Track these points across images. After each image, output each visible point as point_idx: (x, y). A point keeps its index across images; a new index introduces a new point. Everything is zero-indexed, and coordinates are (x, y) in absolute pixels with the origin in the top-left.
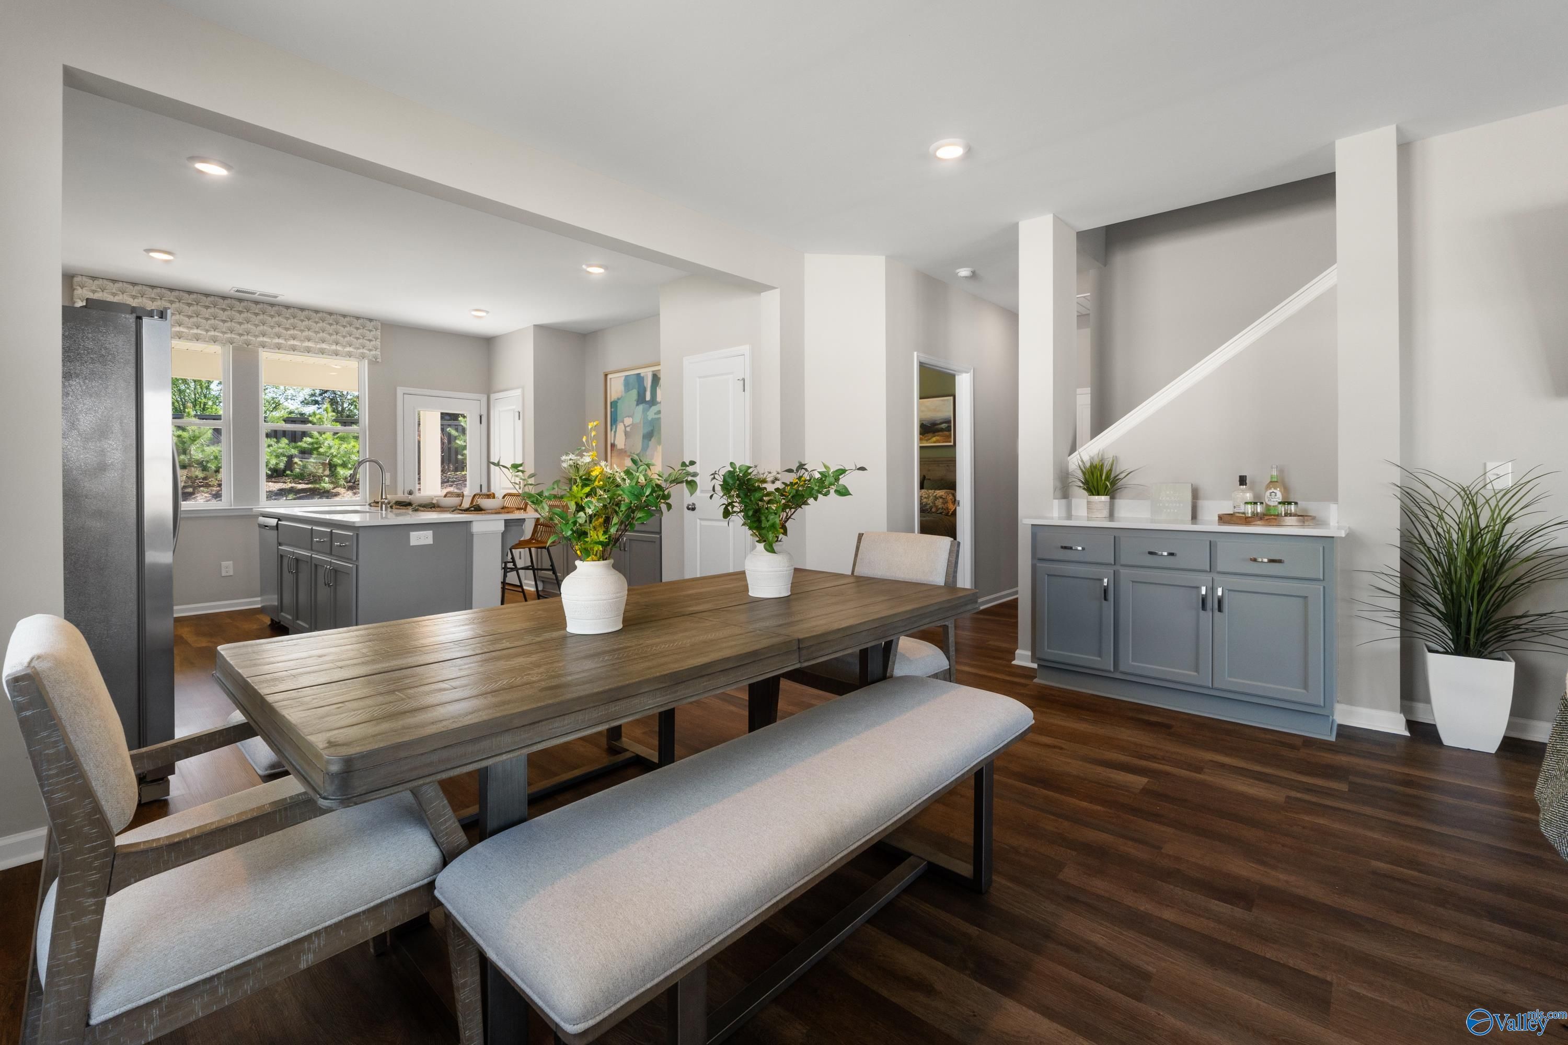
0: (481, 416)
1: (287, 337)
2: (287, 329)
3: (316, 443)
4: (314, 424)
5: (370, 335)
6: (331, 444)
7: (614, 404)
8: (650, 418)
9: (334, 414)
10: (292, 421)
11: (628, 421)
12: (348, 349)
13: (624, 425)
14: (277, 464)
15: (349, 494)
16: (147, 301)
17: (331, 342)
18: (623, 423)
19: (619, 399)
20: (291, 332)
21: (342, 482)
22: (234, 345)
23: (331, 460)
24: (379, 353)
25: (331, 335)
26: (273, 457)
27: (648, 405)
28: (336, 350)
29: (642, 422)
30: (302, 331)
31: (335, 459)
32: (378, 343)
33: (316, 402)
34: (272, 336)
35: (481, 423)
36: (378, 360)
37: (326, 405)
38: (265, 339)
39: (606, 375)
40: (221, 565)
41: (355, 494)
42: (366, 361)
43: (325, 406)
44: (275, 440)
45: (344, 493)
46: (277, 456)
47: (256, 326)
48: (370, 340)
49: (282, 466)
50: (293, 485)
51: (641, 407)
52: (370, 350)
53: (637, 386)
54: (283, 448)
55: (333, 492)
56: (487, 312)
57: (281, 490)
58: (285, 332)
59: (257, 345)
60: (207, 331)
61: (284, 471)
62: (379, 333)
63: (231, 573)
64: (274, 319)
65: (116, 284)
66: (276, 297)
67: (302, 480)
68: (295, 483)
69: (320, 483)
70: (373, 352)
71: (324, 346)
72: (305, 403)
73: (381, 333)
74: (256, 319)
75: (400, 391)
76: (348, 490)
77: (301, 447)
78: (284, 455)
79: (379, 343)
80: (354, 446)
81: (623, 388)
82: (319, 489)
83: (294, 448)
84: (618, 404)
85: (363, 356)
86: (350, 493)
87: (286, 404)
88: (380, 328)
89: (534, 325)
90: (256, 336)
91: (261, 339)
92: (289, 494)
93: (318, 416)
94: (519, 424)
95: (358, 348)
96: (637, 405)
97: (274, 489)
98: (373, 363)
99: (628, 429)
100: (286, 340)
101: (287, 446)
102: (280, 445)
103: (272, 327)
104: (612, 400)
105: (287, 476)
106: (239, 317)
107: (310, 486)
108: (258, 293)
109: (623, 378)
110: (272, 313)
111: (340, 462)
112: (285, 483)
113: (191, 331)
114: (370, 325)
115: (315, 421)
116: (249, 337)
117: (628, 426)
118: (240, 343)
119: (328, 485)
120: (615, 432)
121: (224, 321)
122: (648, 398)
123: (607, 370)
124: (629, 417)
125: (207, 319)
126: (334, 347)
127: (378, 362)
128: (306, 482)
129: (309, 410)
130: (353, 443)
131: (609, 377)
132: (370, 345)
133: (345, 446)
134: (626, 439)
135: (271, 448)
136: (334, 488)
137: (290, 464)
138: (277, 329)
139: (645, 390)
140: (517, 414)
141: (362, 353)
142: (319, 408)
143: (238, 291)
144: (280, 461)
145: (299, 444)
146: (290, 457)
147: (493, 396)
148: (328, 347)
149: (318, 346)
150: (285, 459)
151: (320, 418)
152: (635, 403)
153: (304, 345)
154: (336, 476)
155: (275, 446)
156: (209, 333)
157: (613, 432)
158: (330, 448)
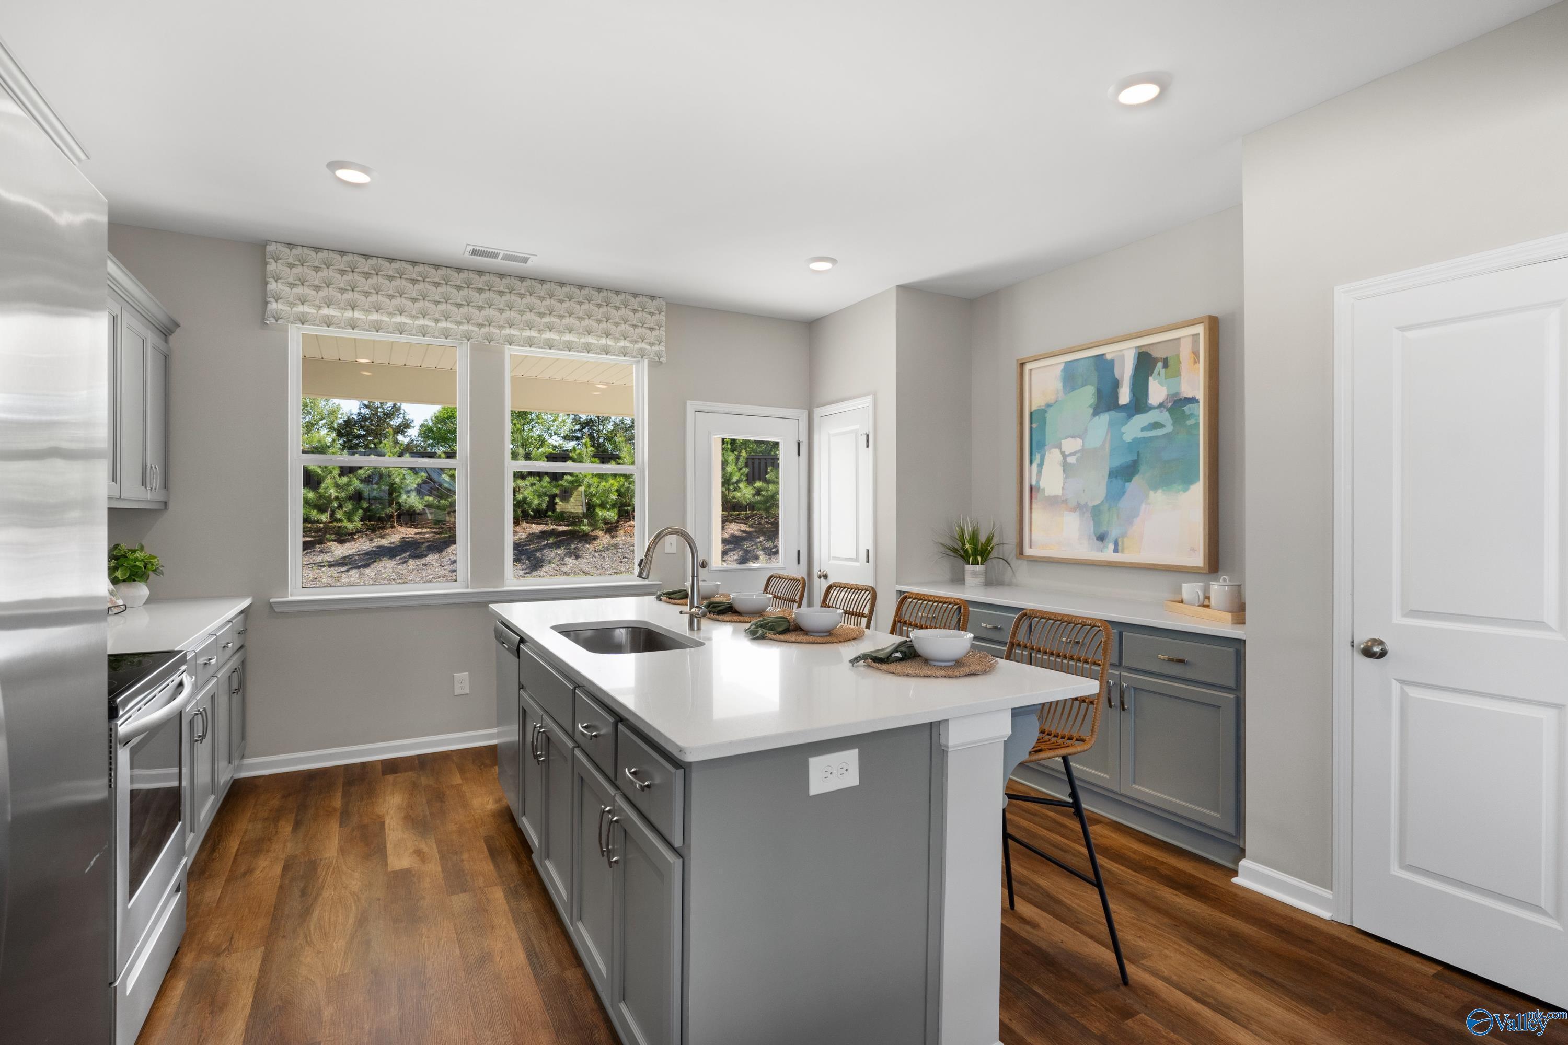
0: (799, 444)
1: (542, 327)
2: (541, 315)
3: (576, 481)
4: (574, 461)
5: (651, 321)
6: (590, 482)
7: (1038, 417)
8: (1128, 438)
9: (593, 449)
10: (554, 458)
11: (1071, 445)
12: (622, 343)
13: (1063, 453)
14: (539, 504)
15: (607, 538)
16: (359, 278)
17: (599, 333)
18: (1060, 448)
19: (1049, 406)
20: (547, 319)
21: (601, 525)
22: (472, 341)
23: (591, 500)
24: (663, 349)
25: (599, 321)
26: (536, 497)
27: (1123, 415)
28: (607, 346)
29: (1107, 445)
30: (561, 317)
31: (594, 499)
32: (662, 333)
33: (577, 439)
34: (522, 326)
35: (799, 454)
36: (662, 359)
37: (586, 440)
38: (513, 332)
39: (1022, 365)
40: (453, 676)
41: (613, 537)
42: (646, 362)
43: (584, 441)
44: (538, 478)
45: (603, 536)
46: (540, 496)
47: (501, 311)
48: (652, 329)
49: (544, 506)
50: (554, 527)
51: (1105, 418)
52: (652, 344)
53: (1094, 378)
54: (545, 487)
55: (592, 536)
56: (833, 261)
57: (543, 532)
58: (538, 319)
59: (501, 341)
60: (437, 321)
61: (546, 511)
62: (663, 317)
63: (467, 691)
64: (525, 301)
65: (319, 254)
66: (525, 260)
67: (563, 521)
68: (557, 525)
69: (580, 525)
70: (656, 348)
71: (590, 339)
72: (566, 438)
73: (667, 316)
74: (501, 301)
75: (691, 406)
76: (606, 533)
77: (562, 486)
78: (546, 495)
79: (664, 333)
80: (612, 485)
81: (1059, 385)
82: (578, 531)
83: (556, 487)
84: (1048, 416)
85: (642, 354)
86: (607, 536)
87: (550, 441)
88: (664, 308)
89: (898, 286)
90: (501, 327)
91: (507, 331)
92: (550, 537)
93: (577, 452)
94: (867, 455)
95: (636, 342)
96: (1096, 413)
97: (537, 531)
98: (656, 364)
99: (1071, 460)
100: (539, 331)
101: (549, 485)
102: (542, 483)
103: (522, 313)
104: (1034, 408)
105: (549, 517)
106: (479, 299)
107: (570, 528)
108: (502, 253)
109: (1062, 367)
110: (522, 291)
111: (598, 502)
112: (547, 524)
113: (416, 322)
114: (651, 306)
115: (575, 456)
116: (492, 329)
117: (1071, 455)
118: (480, 339)
119: (586, 527)
120: (1041, 465)
121: (459, 306)
122: (1125, 397)
123: (1023, 355)
124: (1073, 437)
125: (437, 303)
126: (603, 341)
127: (661, 362)
128: (566, 523)
129: (570, 445)
130: (611, 481)
131: (1028, 367)
132: (651, 336)
133: (603, 484)
134: (1066, 478)
135: (534, 487)
136: (592, 531)
137: (552, 505)
138: (528, 316)
139: (1116, 385)
140: (865, 437)
141: (641, 349)
142: (578, 444)
143: (474, 252)
144: (543, 501)
145: (560, 482)
146: (553, 497)
147: (818, 412)
148: (595, 342)
149: (582, 340)
150: (547, 499)
151: (579, 454)
152: (1091, 411)
153: (563, 338)
154: (595, 518)
155: (538, 485)
156: (439, 324)
157: (1035, 466)
158: (589, 486)
